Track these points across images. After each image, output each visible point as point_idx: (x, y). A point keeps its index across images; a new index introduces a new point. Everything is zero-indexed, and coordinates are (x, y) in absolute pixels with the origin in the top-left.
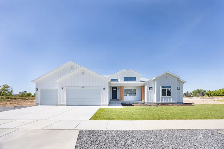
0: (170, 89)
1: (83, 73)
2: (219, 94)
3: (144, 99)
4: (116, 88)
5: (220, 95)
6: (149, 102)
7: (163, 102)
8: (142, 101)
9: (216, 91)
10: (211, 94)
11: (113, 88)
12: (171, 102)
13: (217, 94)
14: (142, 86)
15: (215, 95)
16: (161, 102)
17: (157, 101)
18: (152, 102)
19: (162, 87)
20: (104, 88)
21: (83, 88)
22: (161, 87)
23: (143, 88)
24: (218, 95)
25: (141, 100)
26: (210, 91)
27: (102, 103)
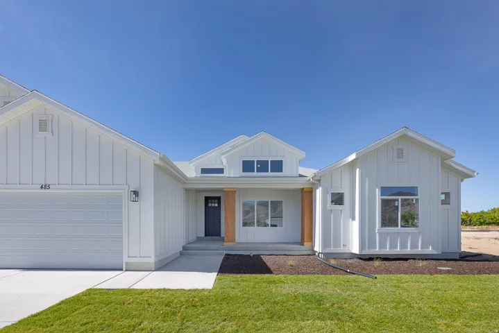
0: (417, 200)
1: (43, 126)
2: (492, 219)
3: (311, 239)
4: (219, 199)
5: (494, 223)
6: (332, 250)
7: (387, 251)
8: (302, 243)
9: (483, 212)
10: (470, 220)
11: (207, 199)
12: (419, 250)
13: (485, 221)
14: (303, 189)
15: (481, 224)
16: (377, 250)
17: (362, 246)
18: (341, 250)
19: (384, 191)
20: (136, 193)
21: (43, 191)
22: (378, 191)
23: (306, 196)
24: (489, 224)
25: (300, 241)
26: (470, 212)
27: (126, 259)
